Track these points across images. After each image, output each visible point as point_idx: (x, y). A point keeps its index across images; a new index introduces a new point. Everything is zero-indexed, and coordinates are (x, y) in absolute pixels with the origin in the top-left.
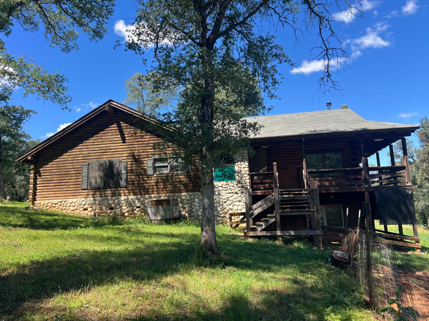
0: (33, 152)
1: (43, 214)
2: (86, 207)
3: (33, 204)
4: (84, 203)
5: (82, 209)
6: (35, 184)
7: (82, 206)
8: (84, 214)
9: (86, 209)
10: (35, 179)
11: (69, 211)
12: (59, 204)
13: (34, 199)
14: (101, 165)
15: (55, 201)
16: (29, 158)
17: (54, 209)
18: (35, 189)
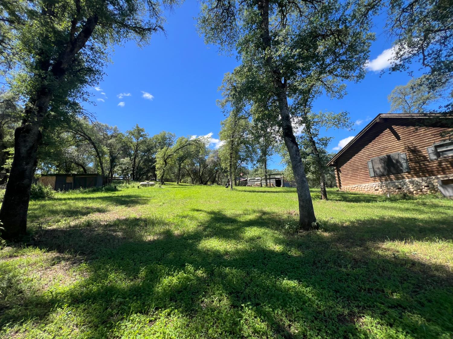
0: (334, 159)
1: (349, 194)
2: (377, 188)
3: (340, 188)
4: (374, 186)
5: (374, 190)
6: (339, 177)
7: (374, 188)
8: (376, 193)
9: (378, 190)
10: (338, 174)
11: (364, 192)
12: (357, 187)
13: (340, 186)
14: (381, 159)
15: (354, 186)
16: (332, 163)
17: (354, 191)
18: (339, 180)
